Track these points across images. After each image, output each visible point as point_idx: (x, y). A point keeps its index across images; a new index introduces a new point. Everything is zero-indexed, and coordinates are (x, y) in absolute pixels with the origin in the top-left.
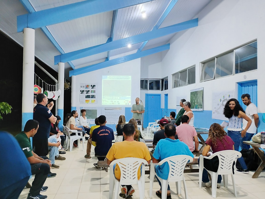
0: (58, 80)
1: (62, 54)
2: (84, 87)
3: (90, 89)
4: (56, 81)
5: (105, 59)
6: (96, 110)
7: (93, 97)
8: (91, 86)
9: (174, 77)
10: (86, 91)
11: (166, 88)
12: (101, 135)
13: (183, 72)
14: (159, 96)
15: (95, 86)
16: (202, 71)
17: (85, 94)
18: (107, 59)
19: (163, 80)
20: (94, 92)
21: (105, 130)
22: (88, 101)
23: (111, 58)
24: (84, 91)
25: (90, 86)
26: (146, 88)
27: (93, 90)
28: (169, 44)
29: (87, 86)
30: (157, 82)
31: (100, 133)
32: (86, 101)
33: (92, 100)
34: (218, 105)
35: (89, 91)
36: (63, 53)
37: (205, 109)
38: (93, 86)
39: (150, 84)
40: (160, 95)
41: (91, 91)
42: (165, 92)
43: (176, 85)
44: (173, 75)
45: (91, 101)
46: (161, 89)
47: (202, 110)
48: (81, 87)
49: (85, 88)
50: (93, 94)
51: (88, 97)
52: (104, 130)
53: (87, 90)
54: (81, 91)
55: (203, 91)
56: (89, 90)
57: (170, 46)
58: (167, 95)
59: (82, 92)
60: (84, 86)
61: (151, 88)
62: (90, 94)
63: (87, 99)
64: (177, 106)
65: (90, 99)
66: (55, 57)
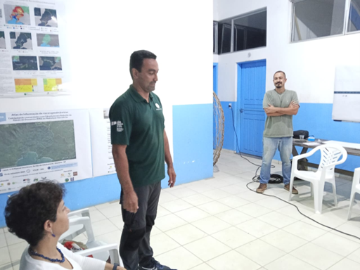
3: (32, 26)
6: (69, 124)
7: (50, 64)
8: (37, 10)
10: (13, 35)
15: (53, 13)
17: (8, 50)
20: (54, 41)
22: (28, 82)
25: (32, 12)
27: (46, 30)
32: (18, 82)
33: (45, 81)
35: (29, 35)
41: (40, 37)
45: (40, 82)
49: (8, 22)
50: (49, 51)
51: (24, 63)
53: (18, 30)
56: (26, 29)
58: (254, 64)
60: (1, 6)
62: (35, 50)
63: (24, 74)
64: (335, 92)
65: (38, 75)
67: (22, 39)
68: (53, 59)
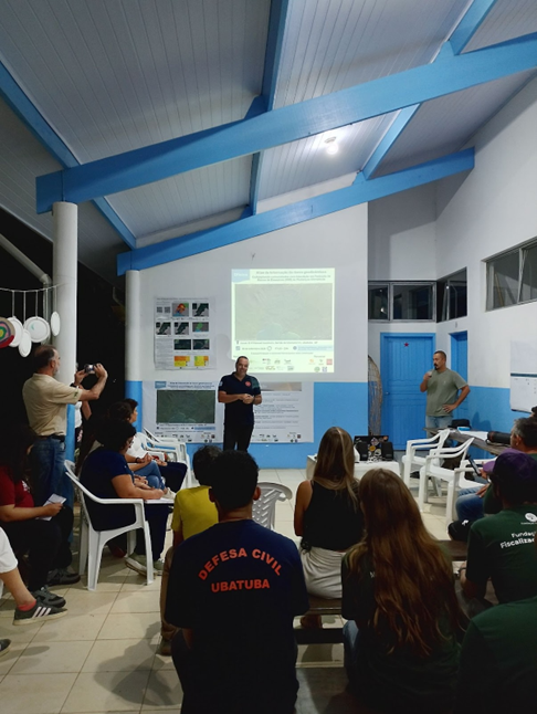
0: (51, 275)
1: (66, 168)
2: (167, 310)
3: (190, 318)
4: (45, 277)
5: (240, 211)
6: (212, 393)
7: (201, 344)
8: (194, 305)
9: (492, 269)
10: (176, 324)
11: (460, 309)
12: (224, 586)
14: (428, 342)
15: (207, 305)
18: (248, 209)
19: (441, 284)
20: (205, 327)
21: (249, 552)
22: (183, 358)
23: (261, 207)
24: (169, 324)
25: (191, 306)
26: (384, 317)
27: (200, 319)
28: (472, 152)
29: (180, 309)
30: (418, 294)
31: (217, 576)
32: (176, 358)
33: (196, 358)
35: (187, 324)
36: (72, 164)
38: (201, 309)
40: (430, 338)
41: (195, 324)
42: (459, 324)
43: (499, 299)
44: (489, 262)
45: (192, 359)
46: (435, 316)
48: (159, 310)
49: (174, 316)
50: (200, 335)
51: (182, 345)
52: (243, 553)
53: (180, 320)
54: (158, 325)
56: (185, 320)
57: (478, 157)
58: (460, 337)
59: (163, 328)
60: (171, 306)
62: (191, 335)
63: (181, 353)
64: (512, 375)
65: (191, 353)
66: (38, 179)
67: (182, 327)
68: (203, 341)
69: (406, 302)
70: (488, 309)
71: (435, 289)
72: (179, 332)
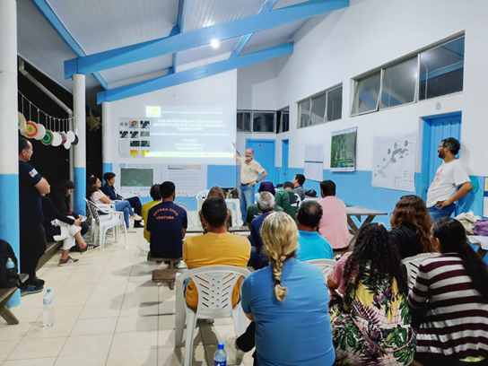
0: (72, 110)
1: (79, 58)
2: (126, 124)
3: (139, 129)
4: (69, 111)
5: (167, 71)
6: (152, 171)
7: (145, 144)
8: (142, 122)
9: (300, 107)
10: (131, 132)
11: (286, 128)
12: (160, 218)
13: (318, 97)
14: (272, 144)
15: (148, 122)
16: (355, 95)
17: (129, 139)
18: (171, 69)
19: (279, 113)
20: (148, 134)
21: (168, 209)
22: (135, 151)
23: (178, 69)
25: (139, 122)
26: (247, 129)
27: (144, 130)
28: (292, 43)
29: (133, 124)
30: (269, 116)
31: (157, 215)
32: (131, 151)
33: (142, 151)
34: (384, 160)
35: (137, 132)
36: (82, 55)
37: (358, 169)
38: (145, 124)
39: (254, 120)
40: (273, 142)
41: (142, 133)
42: (283, 135)
43: (305, 122)
44: (299, 103)
45: (140, 151)
46: (275, 130)
47: (352, 169)
48: (122, 124)
49: (130, 127)
50: (145, 139)
51: (135, 144)
52: (166, 209)
53: (133, 130)
54: (121, 132)
55: (355, 134)
56: (136, 130)
57: (295, 46)
58: (286, 142)
59: (124, 134)
60: (128, 122)
61: (257, 129)
62: (139, 138)
63: (134, 148)
64: (306, 162)
65: (139, 149)
66: (65, 62)
67: (134, 134)
68: (146, 142)
69: (263, 121)
70: (298, 128)
71: (275, 116)
72: (133, 137)
